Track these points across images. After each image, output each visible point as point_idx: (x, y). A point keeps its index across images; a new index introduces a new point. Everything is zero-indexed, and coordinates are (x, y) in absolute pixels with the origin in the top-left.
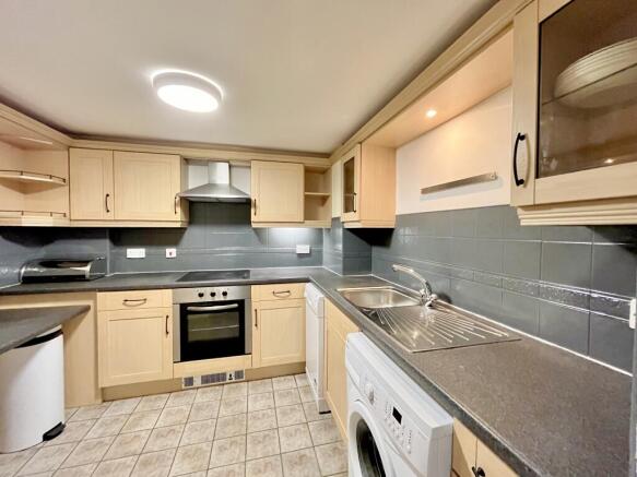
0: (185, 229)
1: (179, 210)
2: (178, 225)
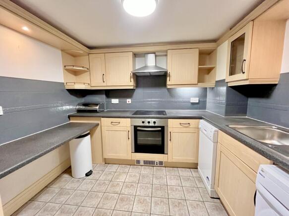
0: (135, 90)
1: (132, 80)
2: (132, 88)
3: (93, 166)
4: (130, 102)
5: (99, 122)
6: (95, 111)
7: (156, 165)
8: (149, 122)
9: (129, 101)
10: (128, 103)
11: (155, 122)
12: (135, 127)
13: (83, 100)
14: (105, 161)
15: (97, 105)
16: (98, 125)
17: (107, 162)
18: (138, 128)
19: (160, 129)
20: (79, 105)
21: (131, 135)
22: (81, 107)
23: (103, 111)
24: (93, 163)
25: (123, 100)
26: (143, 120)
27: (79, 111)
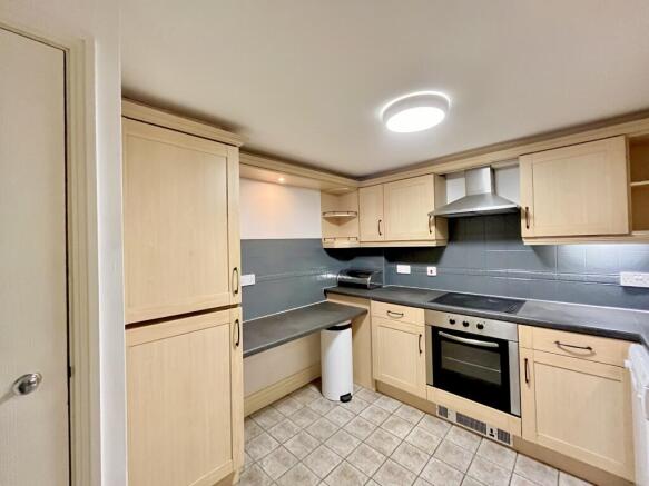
0: (445, 247)
1: (433, 228)
2: (434, 244)
3: (354, 388)
4: (434, 273)
5: (368, 308)
6: (364, 287)
7: (488, 435)
8: (466, 324)
9: (432, 270)
10: (429, 274)
11: (480, 327)
12: (435, 330)
13: (348, 265)
14: (376, 386)
15: (368, 274)
16: (366, 312)
17: (380, 389)
18: (440, 333)
19: (496, 345)
20: (341, 273)
21: (426, 344)
22: (345, 277)
23: (380, 287)
24: (354, 382)
25: (418, 267)
26: (453, 317)
27: (342, 284)
